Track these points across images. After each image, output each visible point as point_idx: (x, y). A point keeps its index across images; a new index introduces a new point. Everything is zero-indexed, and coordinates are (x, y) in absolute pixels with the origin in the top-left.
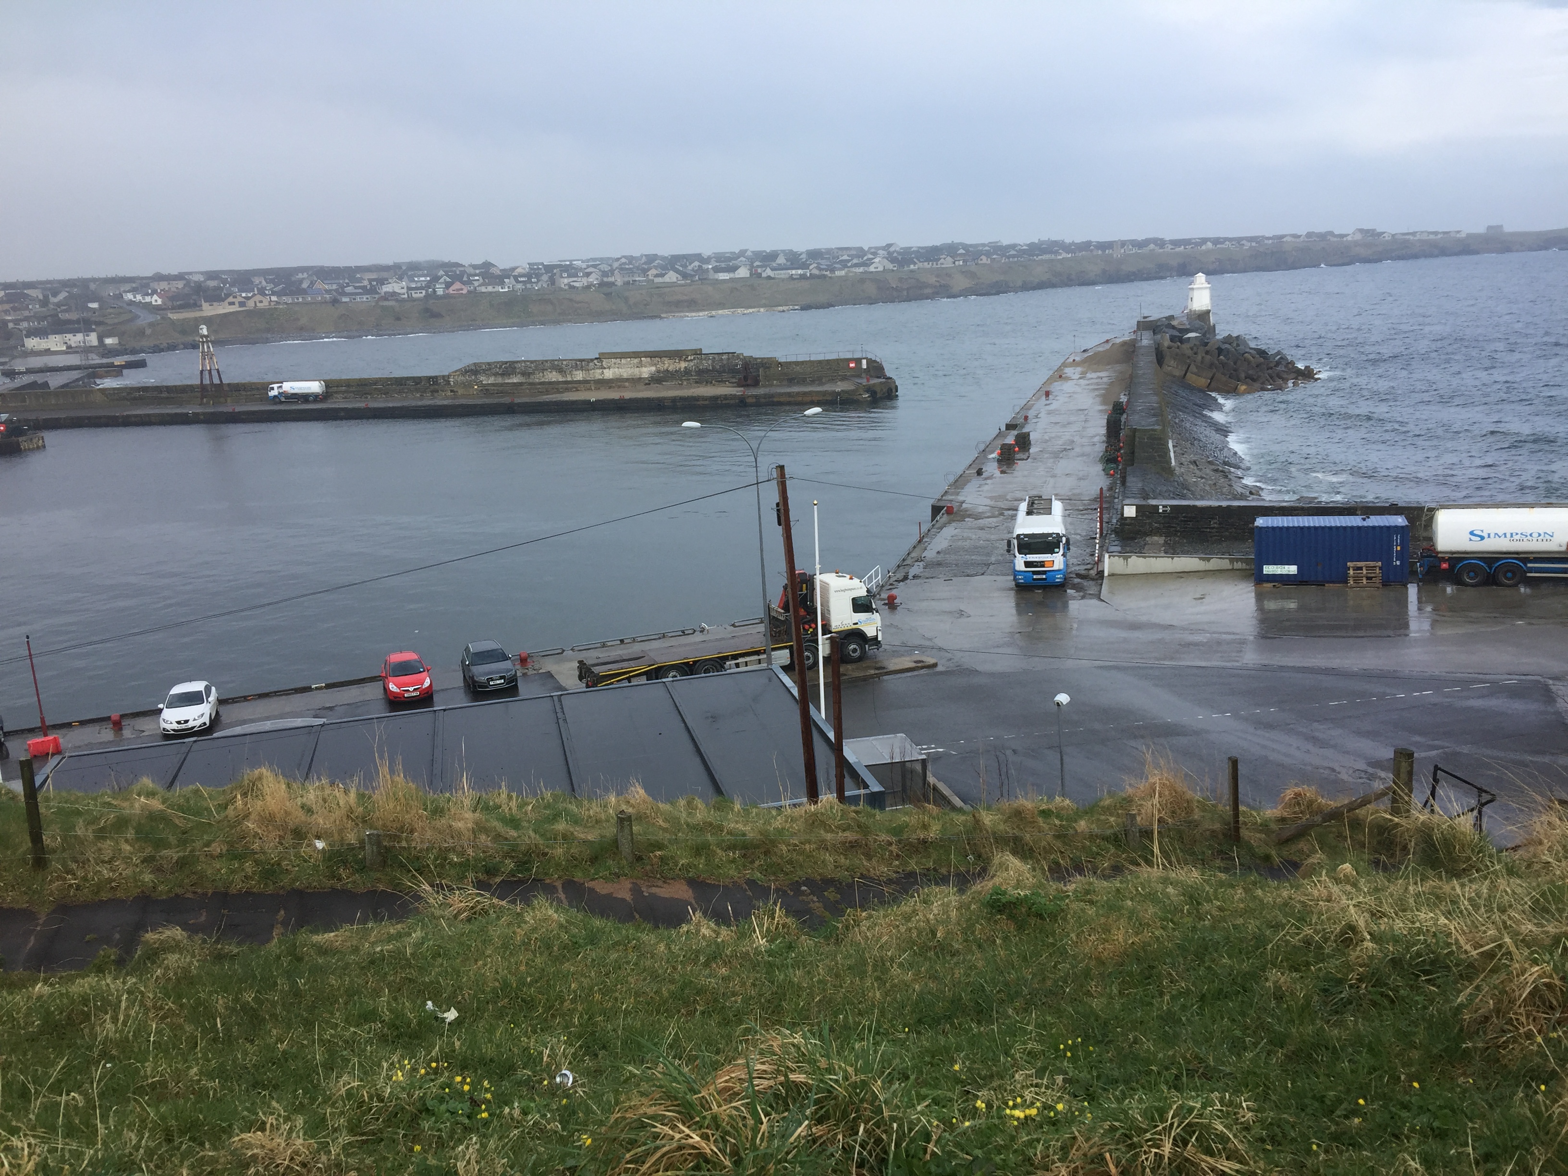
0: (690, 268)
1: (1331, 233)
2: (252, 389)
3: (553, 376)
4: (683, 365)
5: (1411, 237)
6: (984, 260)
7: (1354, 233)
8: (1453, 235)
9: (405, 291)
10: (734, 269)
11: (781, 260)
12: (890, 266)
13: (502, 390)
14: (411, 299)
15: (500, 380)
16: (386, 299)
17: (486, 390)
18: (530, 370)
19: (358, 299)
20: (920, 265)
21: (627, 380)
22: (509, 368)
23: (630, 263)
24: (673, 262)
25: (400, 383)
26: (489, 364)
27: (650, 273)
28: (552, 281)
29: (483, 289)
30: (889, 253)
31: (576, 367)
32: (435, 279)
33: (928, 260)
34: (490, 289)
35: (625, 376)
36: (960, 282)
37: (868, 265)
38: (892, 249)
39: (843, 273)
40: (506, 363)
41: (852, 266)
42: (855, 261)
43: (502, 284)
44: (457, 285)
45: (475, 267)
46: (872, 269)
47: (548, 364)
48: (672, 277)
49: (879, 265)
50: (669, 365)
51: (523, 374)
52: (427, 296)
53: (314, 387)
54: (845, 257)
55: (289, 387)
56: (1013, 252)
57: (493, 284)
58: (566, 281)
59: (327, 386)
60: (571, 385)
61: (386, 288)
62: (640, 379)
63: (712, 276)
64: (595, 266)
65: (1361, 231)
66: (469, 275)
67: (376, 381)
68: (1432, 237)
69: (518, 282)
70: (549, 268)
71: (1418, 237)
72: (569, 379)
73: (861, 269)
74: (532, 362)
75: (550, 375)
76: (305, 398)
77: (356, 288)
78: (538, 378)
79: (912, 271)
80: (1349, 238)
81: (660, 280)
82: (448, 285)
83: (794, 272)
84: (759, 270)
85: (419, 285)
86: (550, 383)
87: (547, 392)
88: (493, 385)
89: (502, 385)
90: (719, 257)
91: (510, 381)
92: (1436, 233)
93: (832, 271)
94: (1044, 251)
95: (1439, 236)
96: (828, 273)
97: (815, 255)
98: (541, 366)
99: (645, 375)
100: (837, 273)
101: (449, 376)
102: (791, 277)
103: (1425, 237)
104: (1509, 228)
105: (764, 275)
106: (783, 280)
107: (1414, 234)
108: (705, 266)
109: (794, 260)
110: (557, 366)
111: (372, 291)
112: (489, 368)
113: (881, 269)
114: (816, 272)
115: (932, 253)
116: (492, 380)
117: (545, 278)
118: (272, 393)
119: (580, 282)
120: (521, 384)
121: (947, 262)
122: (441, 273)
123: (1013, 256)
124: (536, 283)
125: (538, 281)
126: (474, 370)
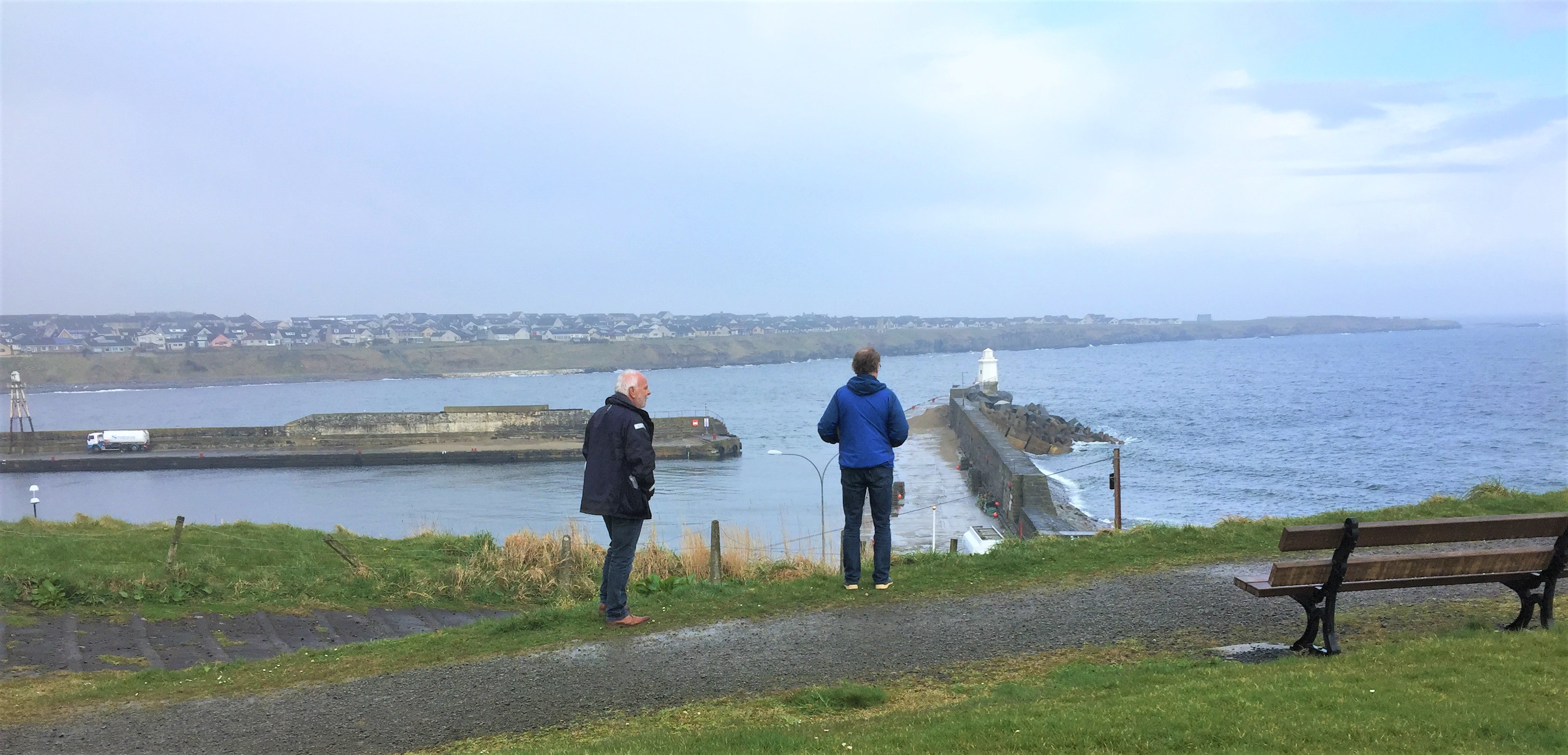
0: (464, 328)
1: (1066, 317)
2: (68, 438)
3: (396, 429)
4: (530, 420)
5: (1136, 323)
6: (758, 330)
7: (1085, 318)
8: (1171, 322)
9: (163, 342)
10: (514, 331)
11: (558, 324)
12: (670, 334)
13: (342, 442)
14: (168, 351)
15: (339, 432)
16: (144, 351)
17: (325, 442)
18: (372, 423)
19: (112, 349)
20: (698, 333)
21: (473, 434)
22: (350, 420)
23: (400, 322)
24: (446, 322)
25: (232, 433)
26: (329, 416)
27: (425, 332)
28: (322, 336)
29: (249, 343)
30: (662, 321)
31: (420, 420)
32: (193, 332)
33: (705, 329)
34: (256, 343)
35: (471, 429)
36: (738, 351)
37: (648, 332)
38: (665, 317)
39: (622, 338)
40: (347, 415)
41: (631, 332)
42: (634, 327)
43: (269, 338)
44: (220, 338)
45: (234, 320)
46: (651, 335)
47: (392, 417)
48: (449, 336)
49: (657, 332)
50: (515, 420)
51: (365, 426)
52: (188, 349)
53: (139, 436)
54: (622, 323)
55: (110, 436)
56: (783, 325)
57: (260, 338)
58: (338, 337)
59: (151, 436)
60: (413, 438)
61: (142, 340)
62: (486, 433)
63: (491, 336)
64: (363, 323)
65: (1092, 316)
66: (231, 329)
67: (204, 432)
68: (1153, 323)
69: (285, 336)
70: (316, 324)
71: (1141, 323)
72: (413, 432)
73: (641, 336)
74: (374, 415)
75: (393, 428)
76: (128, 447)
77: (107, 338)
78: (380, 430)
79: (690, 339)
80: (1082, 323)
81: (435, 339)
82: (210, 338)
83: (574, 336)
84: (538, 333)
85: (175, 337)
86: (393, 436)
87: (390, 445)
88: (333, 436)
89: (342, 437)
90: (492, 318)
91: (350, 433)
92: (1156, 320)
93: (613, 336)
94: (814, 324)
95: (1160, 323)
96: (608, 338)
97: (591, 320)
98: (384, 418)
99: (492, 430)
100: (618, 339)
101: (285, 427)
102: (572, 340)
103: (1147, 323)
104: (1216, 318)
105: (544, 337)
106: (565, 343)
107: (1137, 320)
108: (480, 327)
109: (571, 325)
110: (401, 419)
111: (127, 342)
112: (328, 420)
113: (660, 336)
114: (597, 337)
115: (708, 322)
116: (331, 432)
117: (315, 332)
118: (91, 443)
119: (354, 339)
120: (362, 436)
121: (723, 332)
122: (198, 325)
123: (784, 328)
124: (307, 338)
125: (308, 336)
126: (313, 422)
